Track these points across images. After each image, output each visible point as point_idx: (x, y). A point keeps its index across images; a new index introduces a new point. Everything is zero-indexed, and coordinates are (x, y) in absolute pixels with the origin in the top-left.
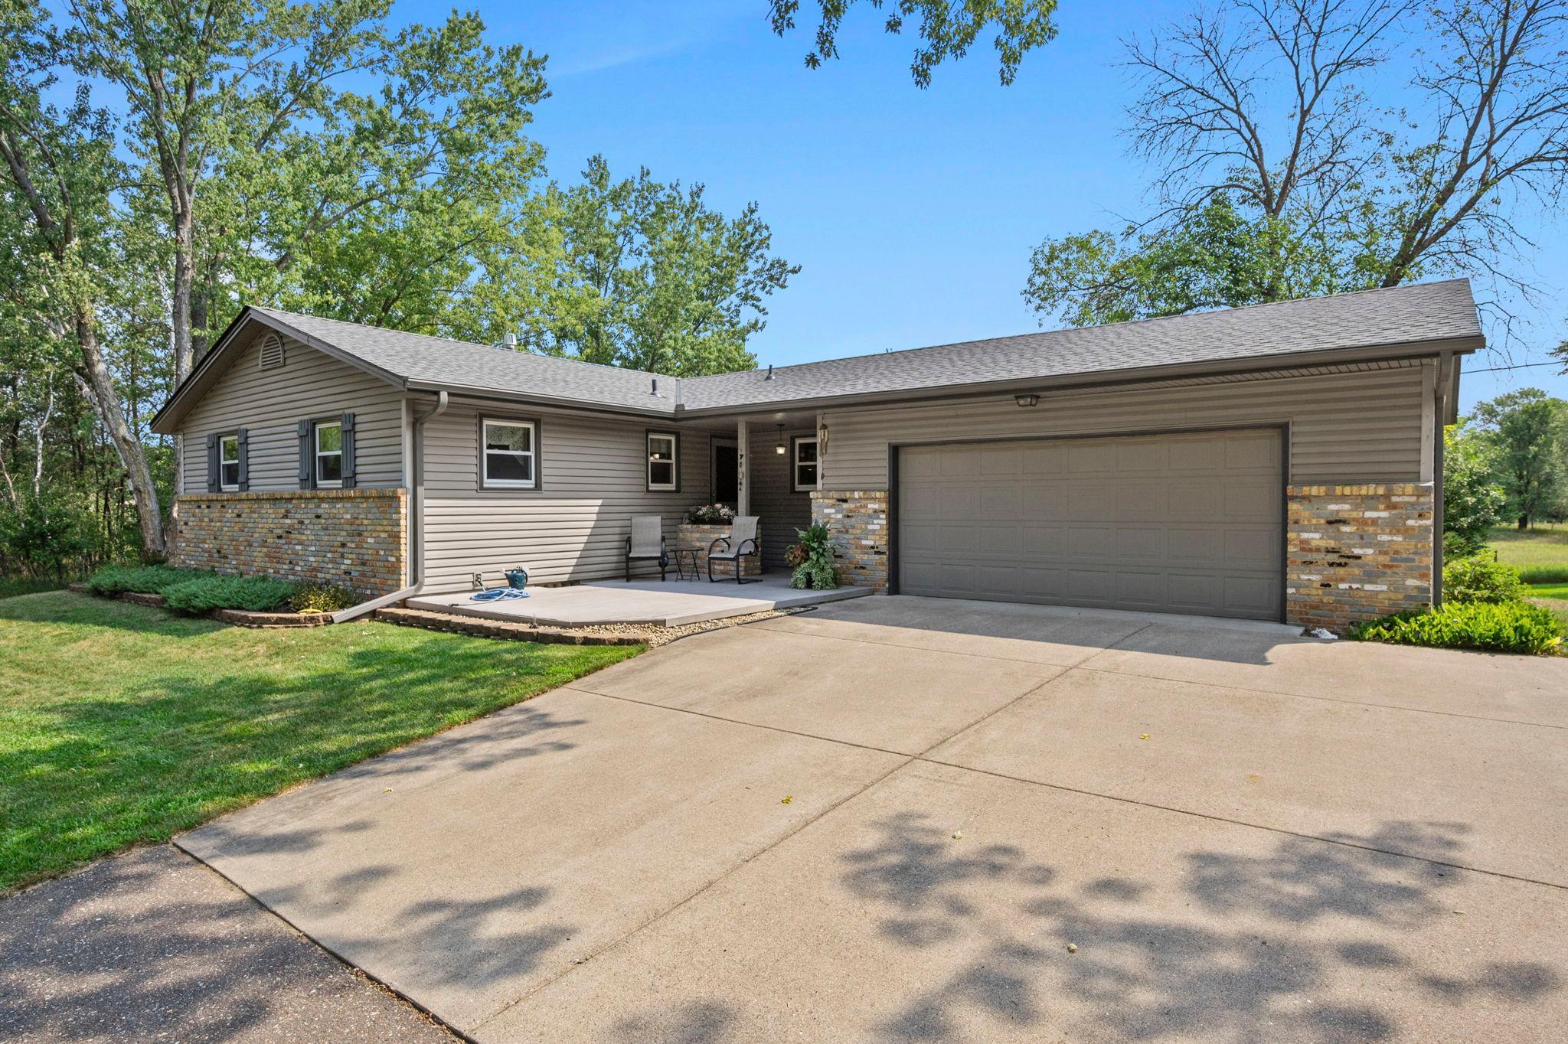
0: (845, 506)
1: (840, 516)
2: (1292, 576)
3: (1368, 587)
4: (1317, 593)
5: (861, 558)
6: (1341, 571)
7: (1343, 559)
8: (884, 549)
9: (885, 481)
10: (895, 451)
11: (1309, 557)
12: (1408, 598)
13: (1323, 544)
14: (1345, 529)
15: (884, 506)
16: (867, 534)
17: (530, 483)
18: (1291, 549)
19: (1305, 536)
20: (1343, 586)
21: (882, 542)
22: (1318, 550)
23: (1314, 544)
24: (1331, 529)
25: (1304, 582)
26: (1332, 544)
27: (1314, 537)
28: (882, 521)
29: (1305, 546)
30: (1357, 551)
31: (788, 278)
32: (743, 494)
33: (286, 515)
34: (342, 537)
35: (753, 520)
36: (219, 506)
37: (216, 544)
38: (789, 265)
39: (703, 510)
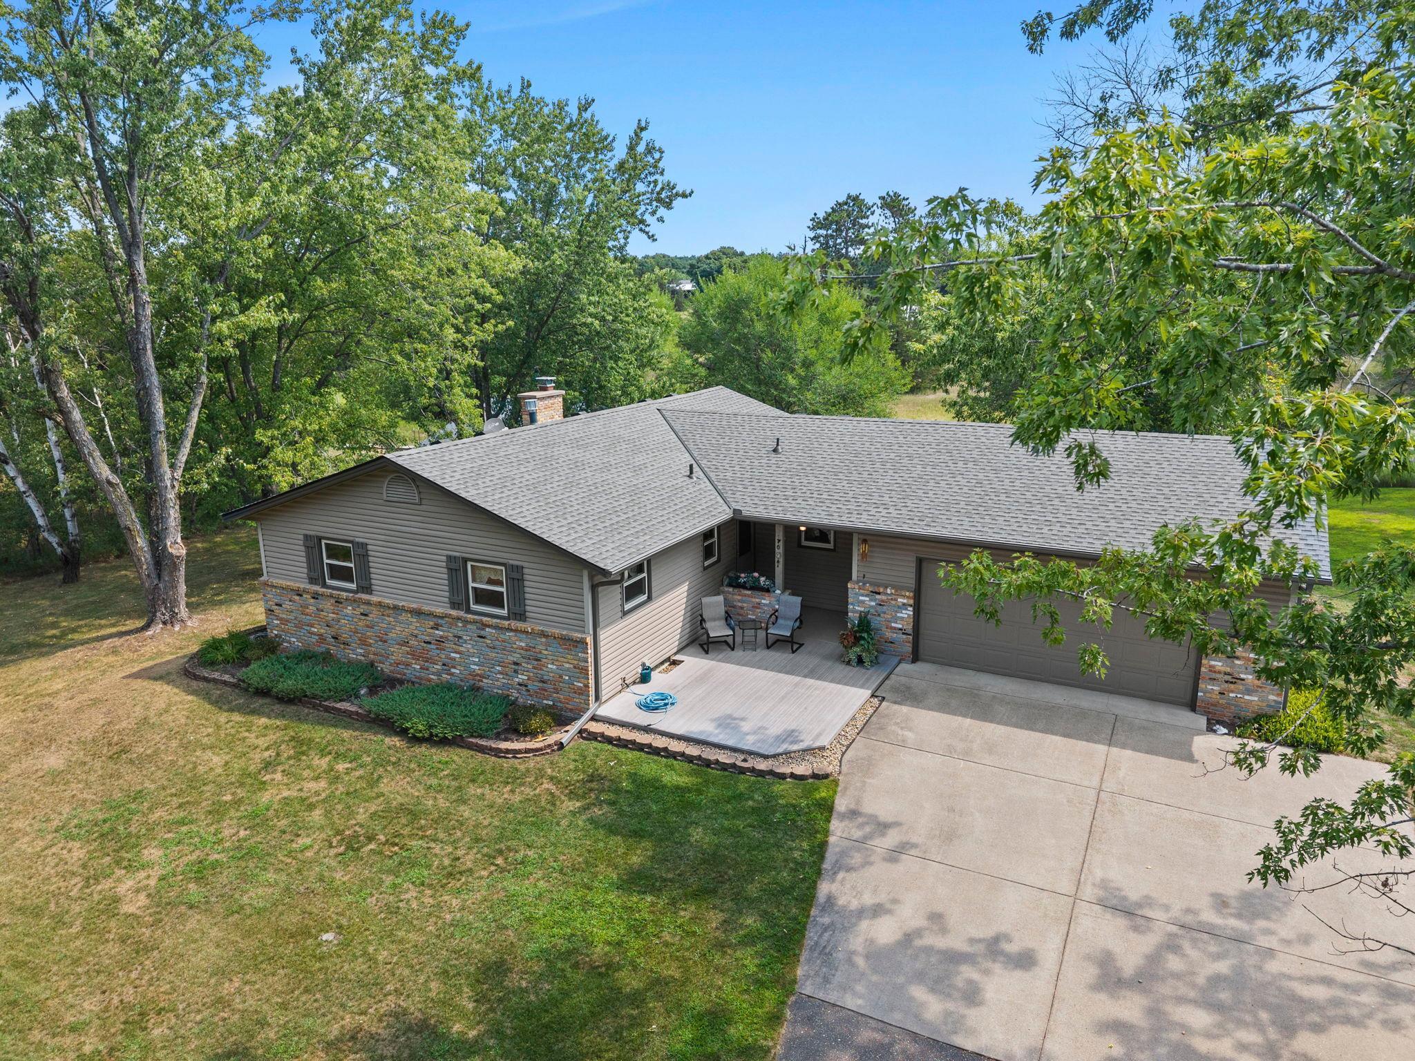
0: (878, 597)
1: (873, 604)
2: (1202, 686)
3: (1247, 697)
4: (1216, 697)
5: (889, 635)
6: (1232, 686)
7: (1235, 680)
8: (910, 631)
9: (911, 582)
10: (920, 562)
11: (1214, 675)
12: (1268, 706)
13: (1223, 669)
14: (1237, 662)
15: (911, 602)
16: (896, 620)
17: (643, 599)
18: (1203, 669)
19: (1213, 663)
20: (1232, 695)
21: (909, 628)
22: (1219, 672)
23: (1218, 668)
24: (1229, 661)
25: (1209, 690)
26: (1228, 670)
27: (1218, 664)
28: (910, 612)
29: (1212, 669)
30: (1243, 676)
31: (678, 202)
32: (779, 570)
33: (436, 627)
34: (515, 657)
35: (798, 600)
36: (333, 601)
37: (331, 631)
38: (679, 189)
39: (743, 577)
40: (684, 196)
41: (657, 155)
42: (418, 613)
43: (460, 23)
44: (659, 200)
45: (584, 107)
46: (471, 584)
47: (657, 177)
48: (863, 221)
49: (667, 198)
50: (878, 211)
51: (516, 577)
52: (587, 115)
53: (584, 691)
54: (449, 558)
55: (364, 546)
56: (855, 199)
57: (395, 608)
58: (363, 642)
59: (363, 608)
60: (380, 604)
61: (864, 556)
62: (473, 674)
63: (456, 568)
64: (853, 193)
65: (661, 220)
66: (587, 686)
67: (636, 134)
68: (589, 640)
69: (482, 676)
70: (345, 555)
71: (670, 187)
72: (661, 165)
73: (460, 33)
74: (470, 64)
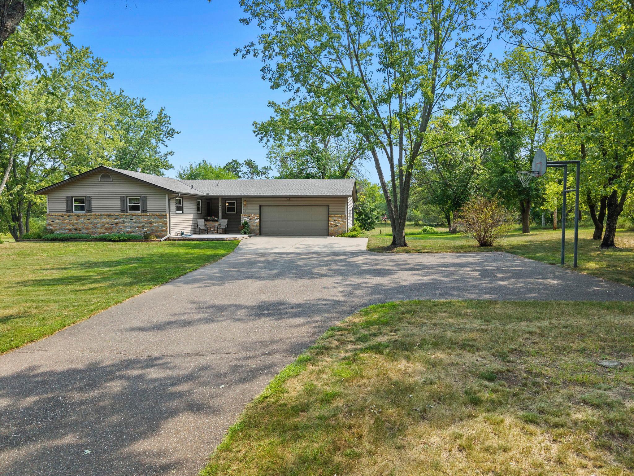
0: (249, 217)
1: (248, 219)
2: (329, 229)
3: (339, 230)
4: (332, 231)
5: (253, 228)
7: (336, 226)
9: (258, 212)
10: (260, 206)
11: (332, 226)
15: (259, 218)
16: (254, 223)
17: (181, 212)
18: (329, 224)
20: (336, 230)
21: (258, 225)
26: (334, 224)
27: (332, 223)
28: (258, 221)
31: (175, 135)
32: (220, 215)
33: (116, 219)
34: (143, 224)
35: (227, 220)
36: (76, 217)
37: (74, 227)
38: (176, 131)
39: (209, 218)
40: (178, 133)
41: (168, 119)
42: (109, 215)
43: (104, 61)
44: (168, 134)
45: (141, 102)
46: (128, 204)
47: (168, 125)
48: (239, 169)
49: (171, 133)
50: (244, 166)
51: (144, 199)
52: (142, 104)
53: (166, 231)
54: (121, 197)
55: (90, 197)
56: (235, 161)
57: (101, 215)
58: (87, 229)
59: (88, 217)
60: (95, 215)
61: (245, 205)
62: (128, 232)
63: (123, 200)
64: (234, 159)
65: (169, 140)
66: (167, 229)
67: (161, 111)
68: (168, 215)
69: (131, 232)
70: (82, 201)
71: (173, 130)
72: (170, 121)
73: (105, 65)
74: (110, 73)
